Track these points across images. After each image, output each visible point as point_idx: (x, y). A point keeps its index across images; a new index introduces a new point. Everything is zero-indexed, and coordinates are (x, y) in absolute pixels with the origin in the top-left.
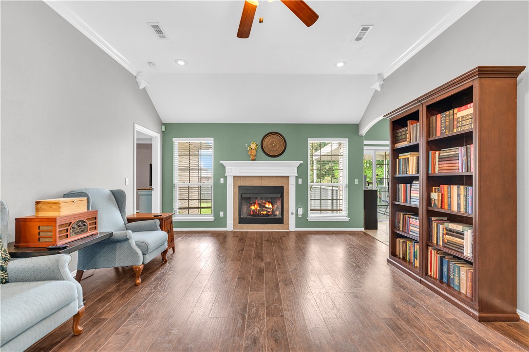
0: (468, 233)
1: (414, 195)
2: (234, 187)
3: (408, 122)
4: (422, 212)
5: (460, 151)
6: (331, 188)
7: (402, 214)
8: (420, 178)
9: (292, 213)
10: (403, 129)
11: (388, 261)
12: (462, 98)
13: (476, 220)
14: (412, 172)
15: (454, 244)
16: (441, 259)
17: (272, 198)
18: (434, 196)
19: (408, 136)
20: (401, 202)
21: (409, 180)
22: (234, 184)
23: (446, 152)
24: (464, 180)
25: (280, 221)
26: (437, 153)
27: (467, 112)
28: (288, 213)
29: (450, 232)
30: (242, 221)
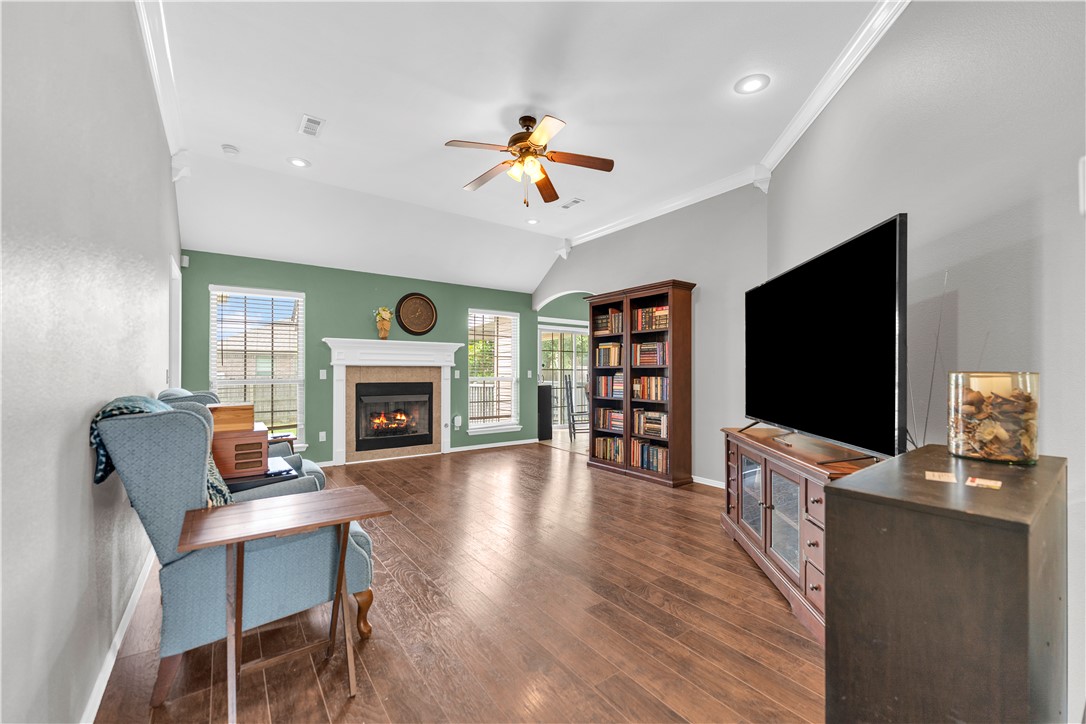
0: (664, 418)
1: (618, 388)
2: (347, 386)
3: (610, 310)
4: (626, 405)
5: (657, 346)
6: (482, 385)
7: (602, 410)
8: (624, 370)
9: (446, 425)
10: (604, 317)
11: (589, 465)
12: (658, 300)
13: (669, 408)
14: (614, 363)
15: (653, 429)
16: (642, 446)
17: (405, 403)
18: (637, 387)
19: (609, 325)
20: (602, 395)
21: (610, 372)
22: (347, 380)
23: (647, 346)
24: (658, 372)
25: (427, 439)
26: (639, 346)
27: (662, 312)
28: (440, 425)
29: (649, 420)
30: (362, 445)
